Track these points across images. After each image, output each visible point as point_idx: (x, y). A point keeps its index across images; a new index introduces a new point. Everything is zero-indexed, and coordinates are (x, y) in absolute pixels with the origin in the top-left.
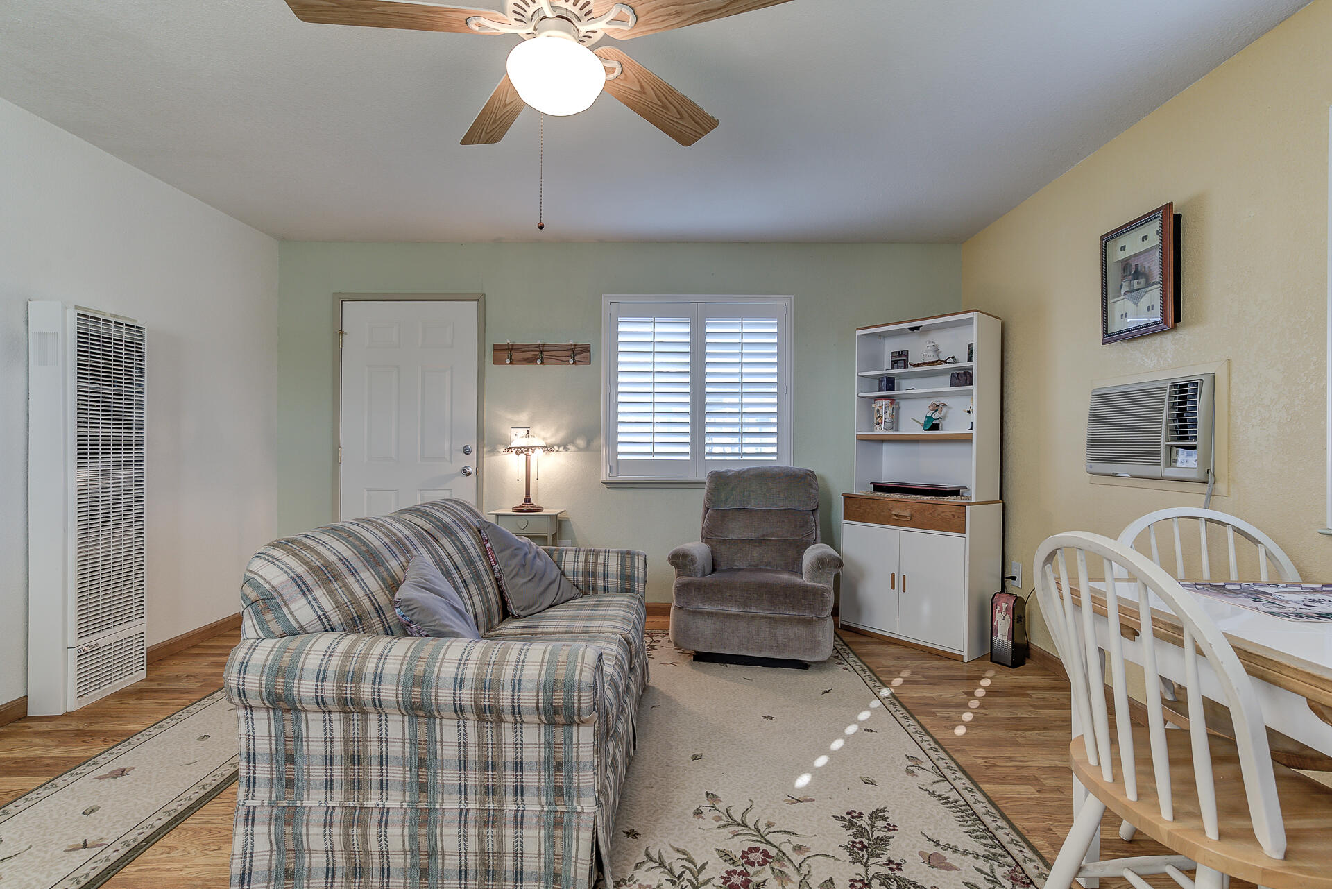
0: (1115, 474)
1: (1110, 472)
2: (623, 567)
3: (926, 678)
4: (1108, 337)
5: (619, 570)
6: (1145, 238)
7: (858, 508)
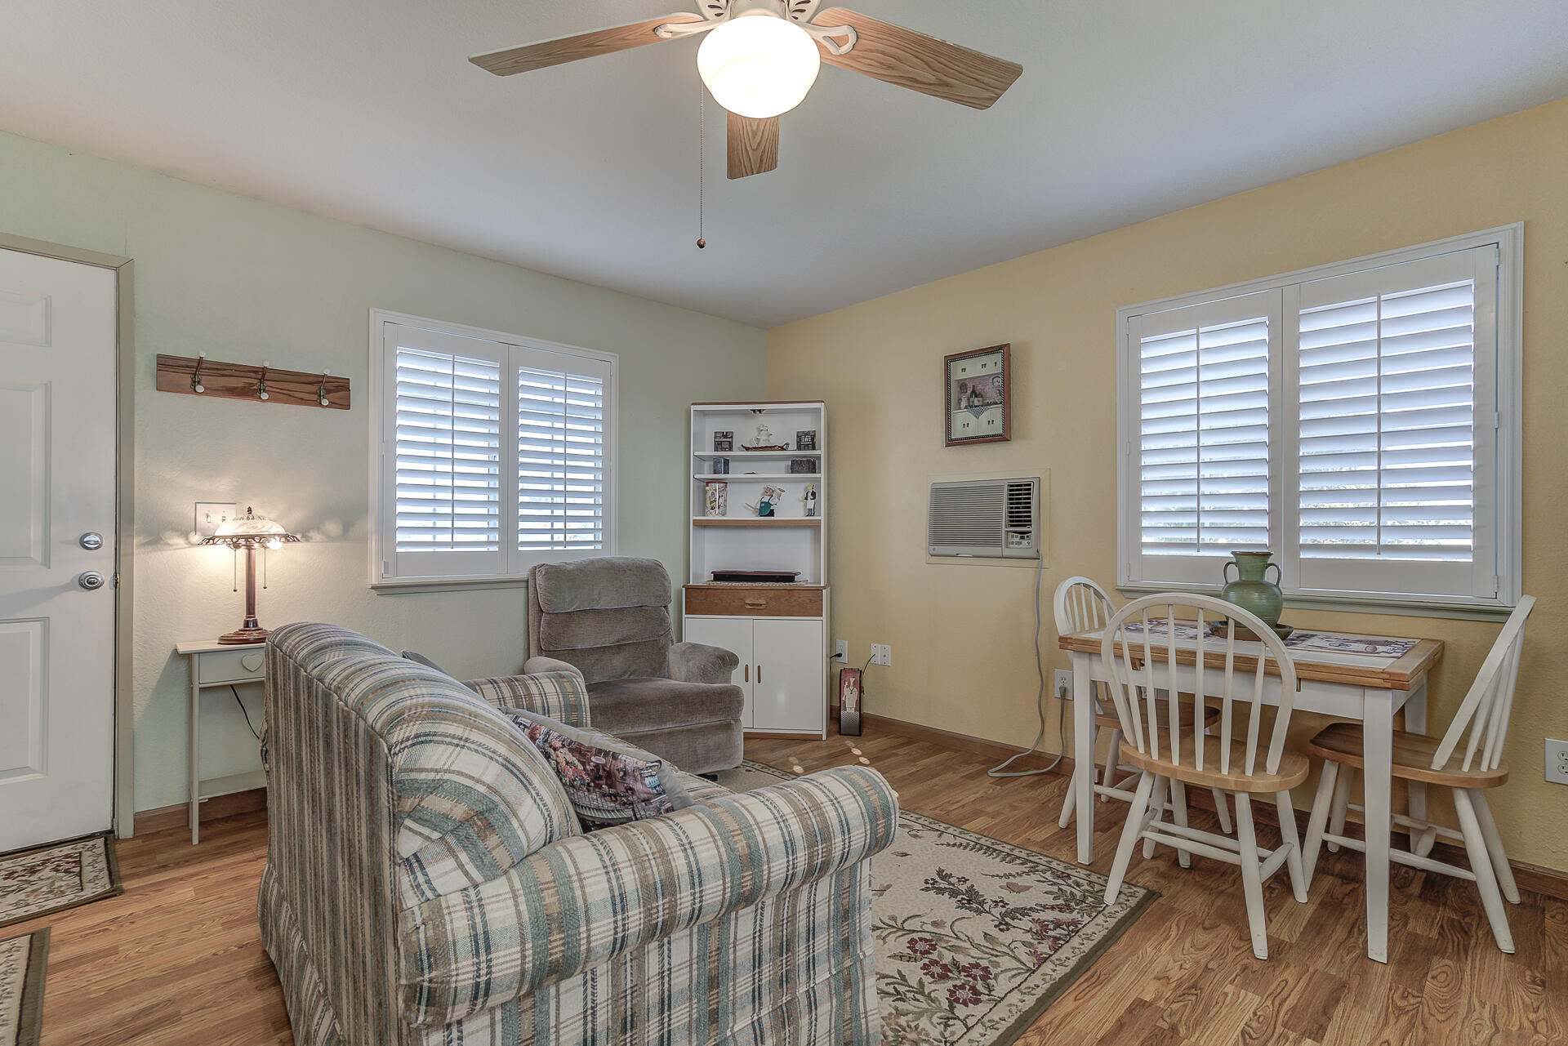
0: (956, 556)
1: (955, 553)
2: (565, 695)
3: (816, 761)
4: (951, 442)
5: (561, 699)
6: (984, 366)
7: (699, 600)
